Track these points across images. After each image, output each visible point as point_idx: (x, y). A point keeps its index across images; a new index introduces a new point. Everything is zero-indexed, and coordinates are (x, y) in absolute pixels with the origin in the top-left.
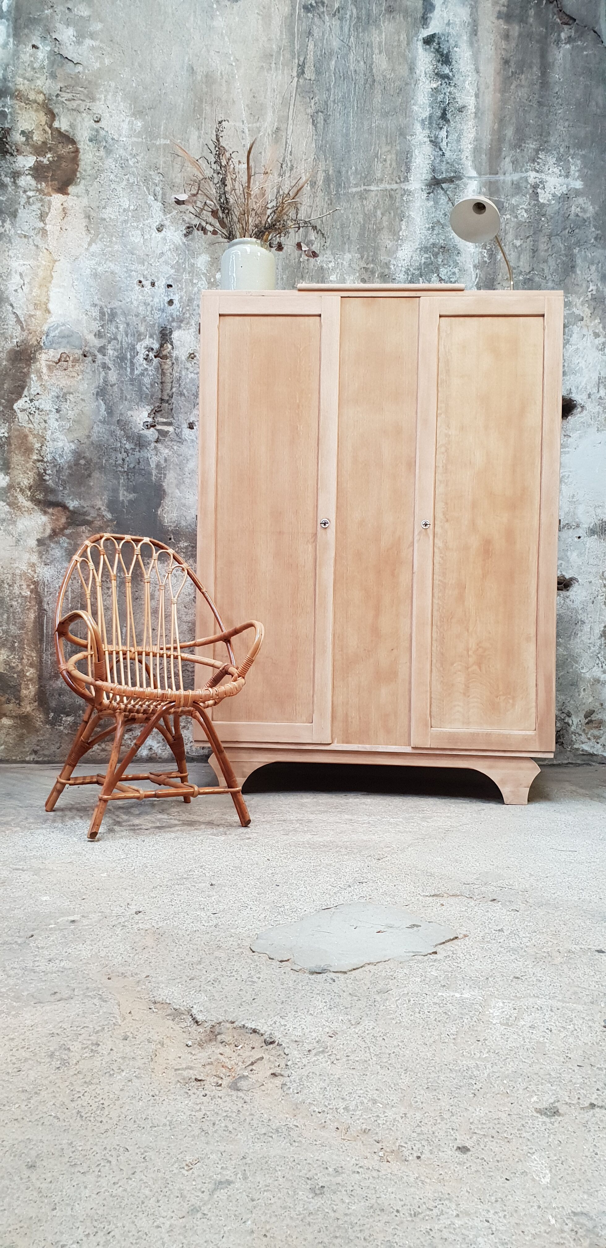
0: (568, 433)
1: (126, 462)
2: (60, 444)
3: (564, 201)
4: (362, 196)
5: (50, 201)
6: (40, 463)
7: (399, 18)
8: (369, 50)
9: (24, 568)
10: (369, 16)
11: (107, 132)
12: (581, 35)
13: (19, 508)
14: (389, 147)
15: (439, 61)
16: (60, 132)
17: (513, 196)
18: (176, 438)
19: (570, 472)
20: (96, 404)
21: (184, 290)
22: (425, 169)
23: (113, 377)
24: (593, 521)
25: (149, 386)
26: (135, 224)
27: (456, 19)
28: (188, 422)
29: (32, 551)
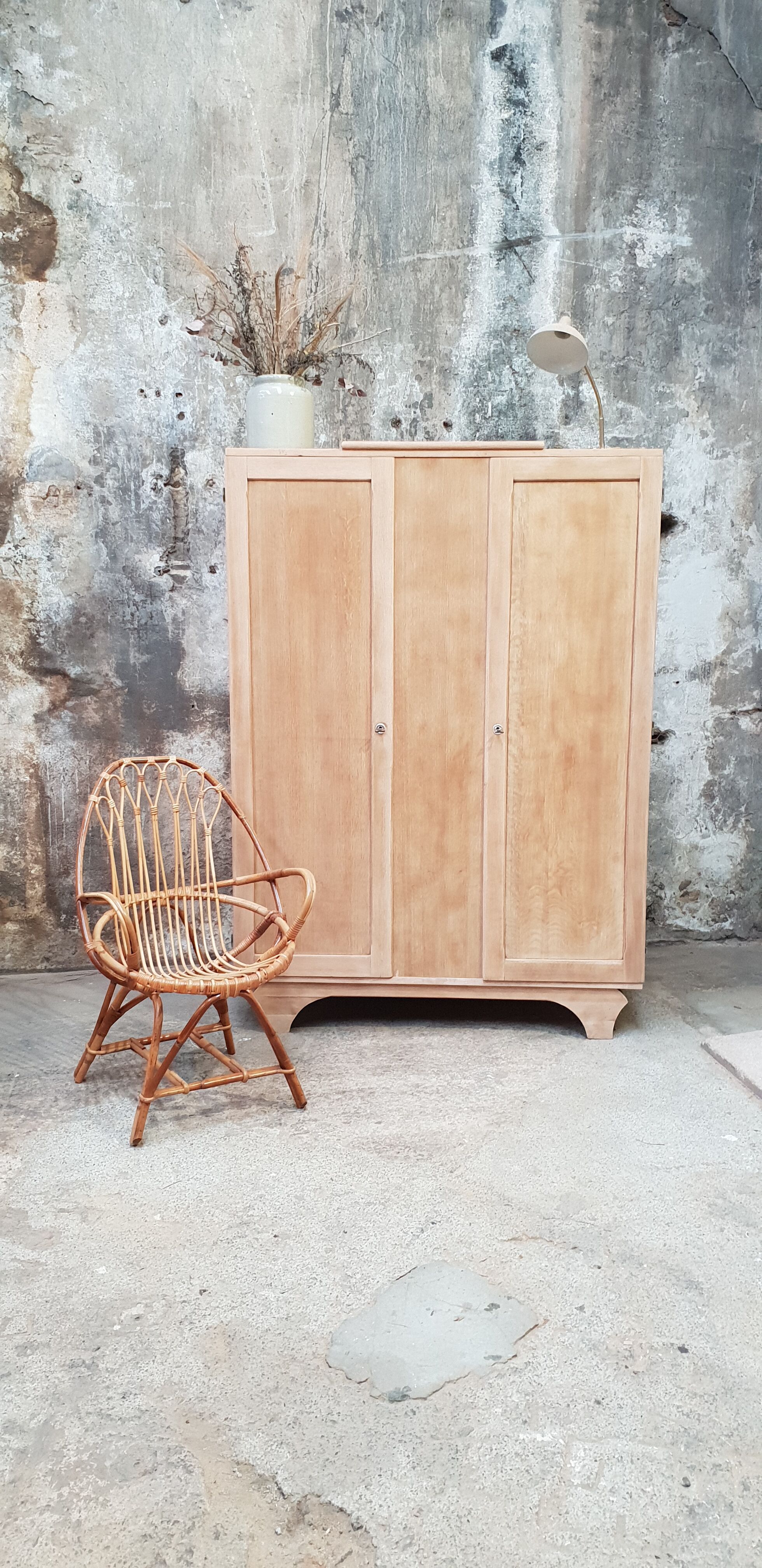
0: (666, 558)
1: (135, 616)
2: (55, 599)
3: (668, 264)
4: (416, 268)
5: (22, 290)
6: (32, 623)
7: (461, 25)
8: (422, 70)
9: (21, 749)
10: (421, 23)
11: (91, 195)
12: (693, 39)
13: (10, 679)
14: (449, 200)
15: (511, 83)
16: (30, 198)
17: (604, 259)
18: (195, 585)
19: (668, 605)
20: (96, 547)
21: (197, 400)
22: (494, 228)
23: (114, 513)
24: (694, 663)
25: (159, 523)
26: (132, 316)
27: (533, 24)
28: (209, 565)
29: (28, 728)
